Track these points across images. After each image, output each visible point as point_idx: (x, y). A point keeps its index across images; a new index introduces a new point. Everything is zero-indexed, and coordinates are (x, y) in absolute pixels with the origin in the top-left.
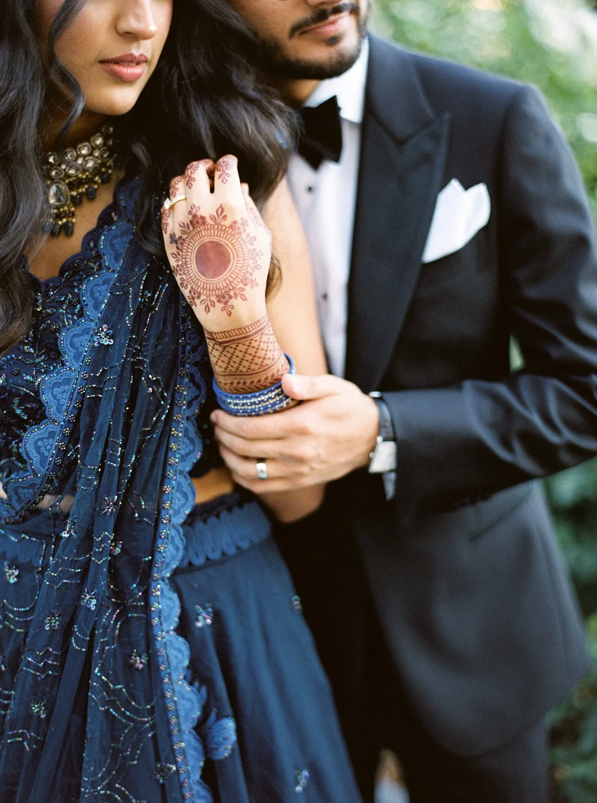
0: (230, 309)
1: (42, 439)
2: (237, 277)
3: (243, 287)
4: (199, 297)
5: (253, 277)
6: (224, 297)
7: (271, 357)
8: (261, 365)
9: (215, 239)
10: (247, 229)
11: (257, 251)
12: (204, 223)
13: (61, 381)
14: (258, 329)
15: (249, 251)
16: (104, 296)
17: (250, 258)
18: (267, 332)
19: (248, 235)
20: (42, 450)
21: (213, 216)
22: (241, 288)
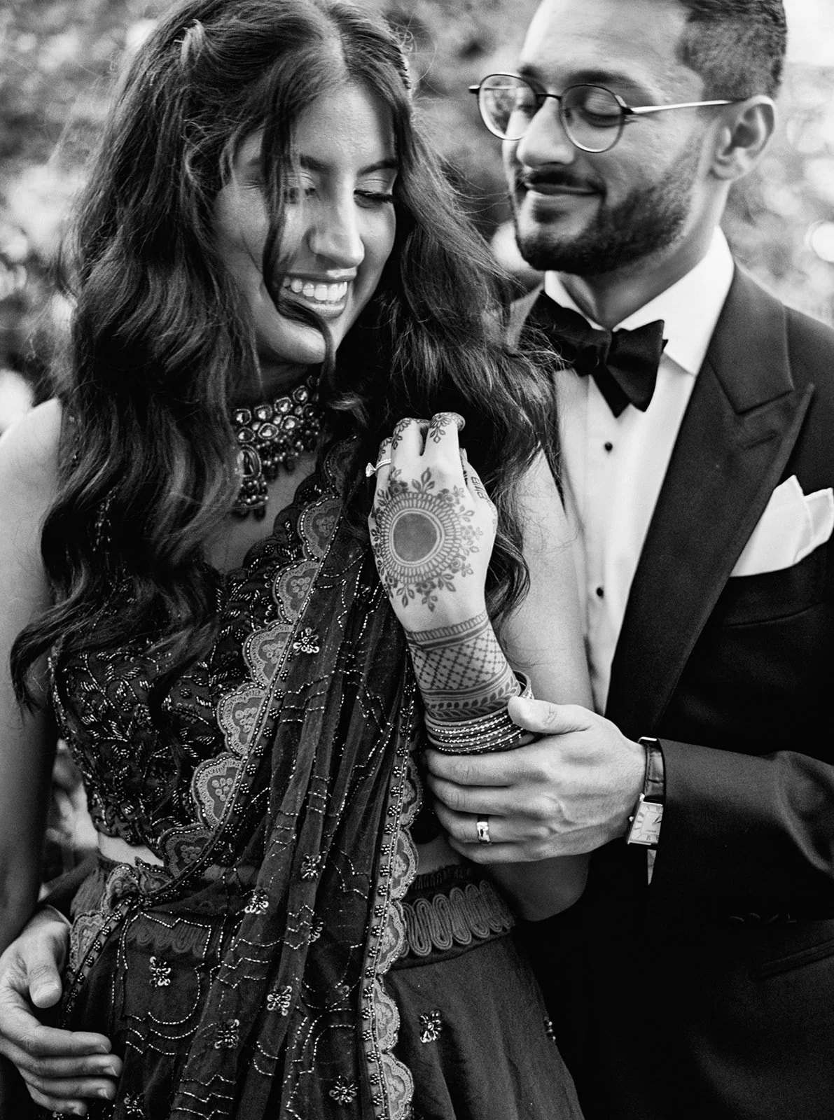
0: (432, 601)
1: (218, 778)
2: (444, 560)
3: (451, 574)
4: (395, 586)
5: (466, 563)
6: (425, 586)
7: (491, 671)
8: (477, 681)
9: (418, 511)
10: (462, 501)
11: (474, 529)
12: (405, 491)
13: (246, 702)
14: (471, 631)
15: (463, 528)
16: (306, 592)
17: (464, 538)
18: (485, 636)
19: (462, 509)
20: (219, 792)
21: (417, 482)
22: (449, 575)
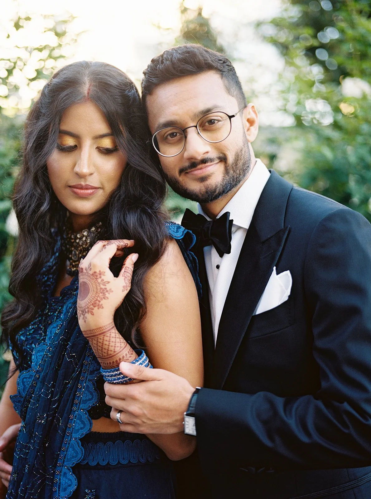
1: (26, 378)
2: (91, 302)
3: (93, 308)
5: (100, 303)
6: (84, 312)
8: (108, 354)
10: (103, 277)
11: (108, 289)
12: (82, 272)
13: (41, 350)
15: (101, 289)
17: (101, 293)
19: (102, 280)
20: (26, 384)
21: (87, 268)
22: (92, 308)
